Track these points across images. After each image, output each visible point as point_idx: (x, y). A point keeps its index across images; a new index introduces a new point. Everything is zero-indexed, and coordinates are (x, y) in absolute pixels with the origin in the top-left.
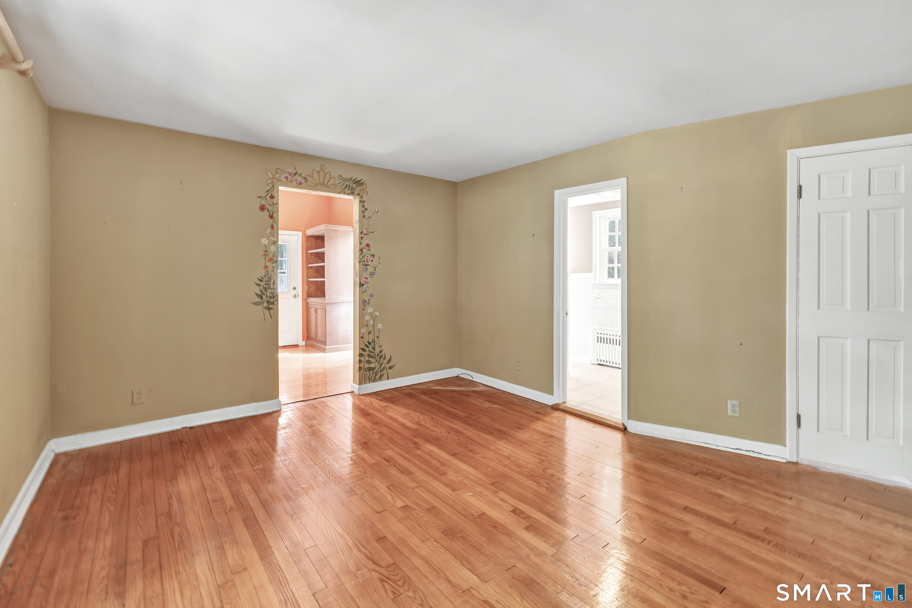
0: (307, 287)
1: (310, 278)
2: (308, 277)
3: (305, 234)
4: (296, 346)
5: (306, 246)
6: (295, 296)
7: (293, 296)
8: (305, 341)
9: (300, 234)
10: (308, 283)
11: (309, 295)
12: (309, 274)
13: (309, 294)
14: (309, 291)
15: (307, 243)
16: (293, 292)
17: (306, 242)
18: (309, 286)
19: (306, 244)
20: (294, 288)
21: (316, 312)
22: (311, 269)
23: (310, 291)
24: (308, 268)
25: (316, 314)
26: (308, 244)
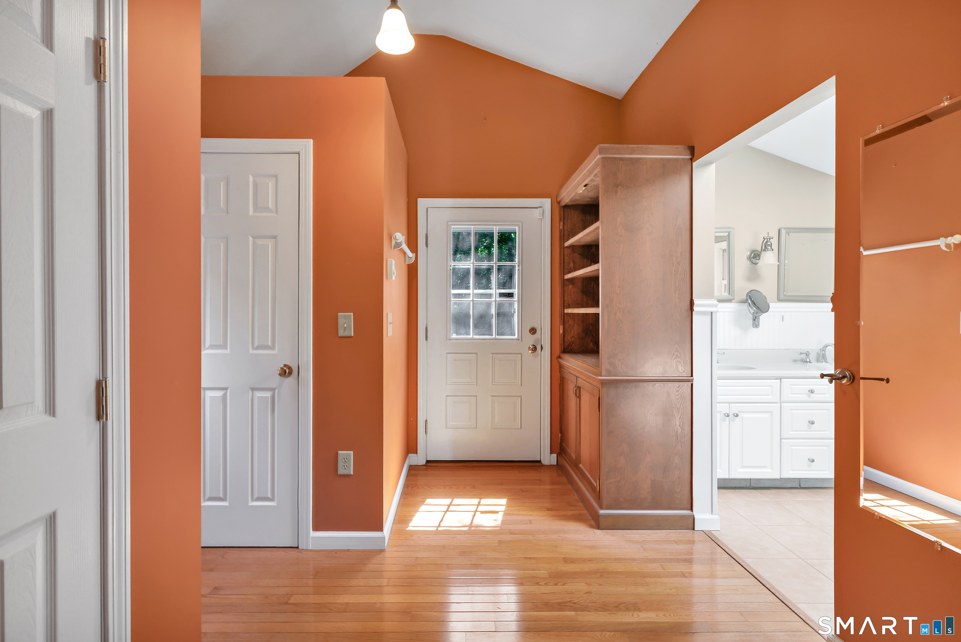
0: (561, 327)
1: (569, 307)
2: (565, 305)
3: (559, 203)
4: (535, 464)
5: (560, 231)
6: (534, 349)
7: (530, 347)
8: (555, 455)
9: (547, 203)
10: (565, 318)
11: (567, 349)
12: (566, 298)
13: (566, 344)
14: (566, 339)
15: (562, 223)
16: (530, 340)
17: (560, 220)
18: (567, 325)
19: (561, 227)
20: (533, 331)
21: (579, 396)
22: (570, 287)
23: (568, 338)
24: (565, 283)
25: (578, 400)
26: (565, 227)
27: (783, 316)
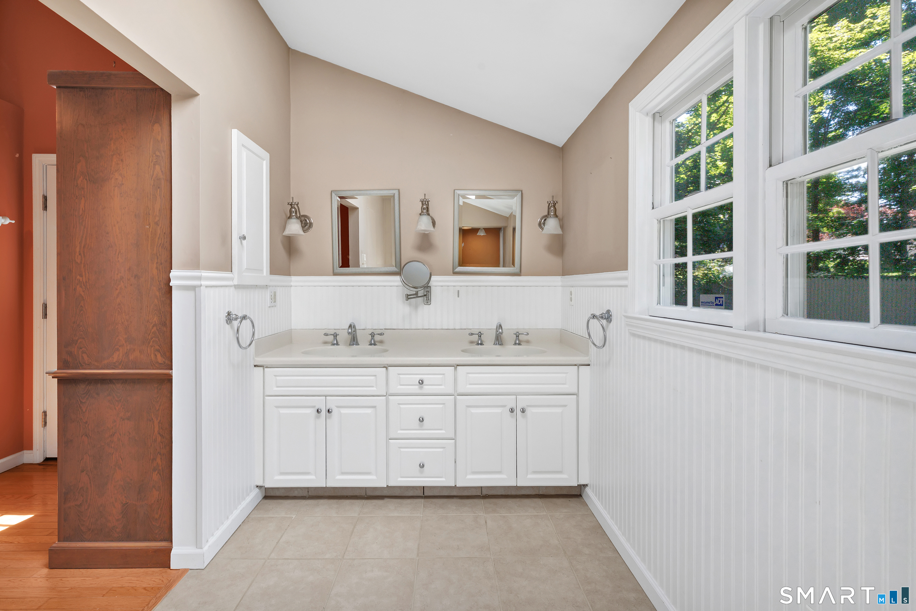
27: (458, 291)
